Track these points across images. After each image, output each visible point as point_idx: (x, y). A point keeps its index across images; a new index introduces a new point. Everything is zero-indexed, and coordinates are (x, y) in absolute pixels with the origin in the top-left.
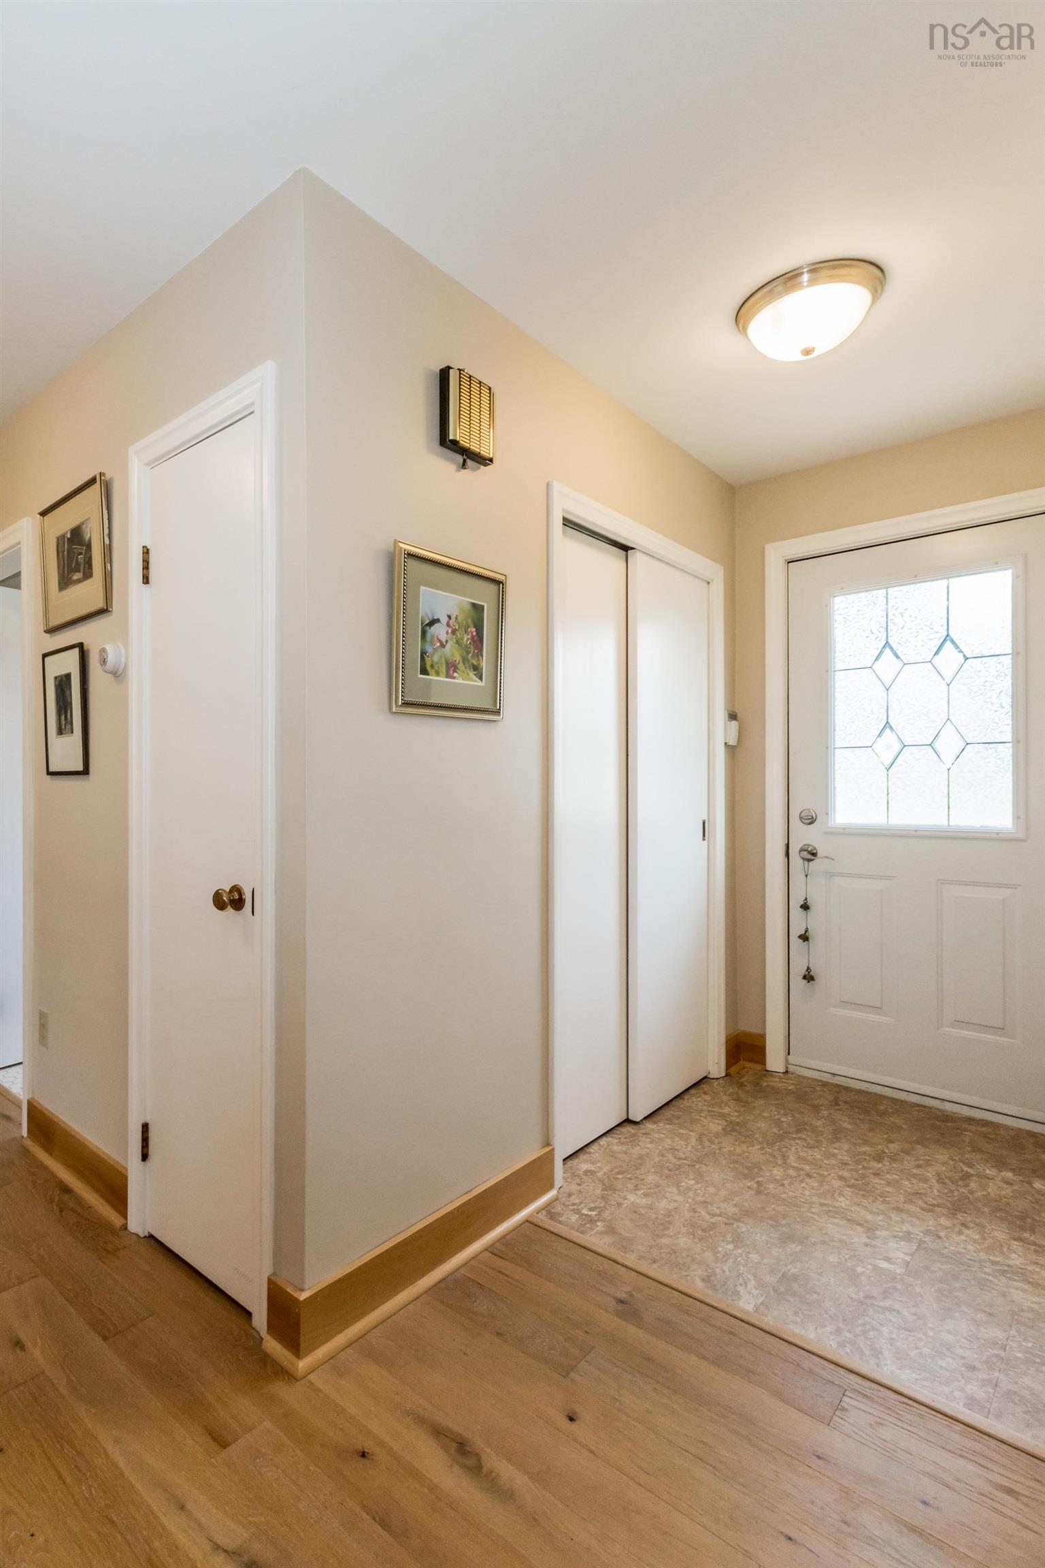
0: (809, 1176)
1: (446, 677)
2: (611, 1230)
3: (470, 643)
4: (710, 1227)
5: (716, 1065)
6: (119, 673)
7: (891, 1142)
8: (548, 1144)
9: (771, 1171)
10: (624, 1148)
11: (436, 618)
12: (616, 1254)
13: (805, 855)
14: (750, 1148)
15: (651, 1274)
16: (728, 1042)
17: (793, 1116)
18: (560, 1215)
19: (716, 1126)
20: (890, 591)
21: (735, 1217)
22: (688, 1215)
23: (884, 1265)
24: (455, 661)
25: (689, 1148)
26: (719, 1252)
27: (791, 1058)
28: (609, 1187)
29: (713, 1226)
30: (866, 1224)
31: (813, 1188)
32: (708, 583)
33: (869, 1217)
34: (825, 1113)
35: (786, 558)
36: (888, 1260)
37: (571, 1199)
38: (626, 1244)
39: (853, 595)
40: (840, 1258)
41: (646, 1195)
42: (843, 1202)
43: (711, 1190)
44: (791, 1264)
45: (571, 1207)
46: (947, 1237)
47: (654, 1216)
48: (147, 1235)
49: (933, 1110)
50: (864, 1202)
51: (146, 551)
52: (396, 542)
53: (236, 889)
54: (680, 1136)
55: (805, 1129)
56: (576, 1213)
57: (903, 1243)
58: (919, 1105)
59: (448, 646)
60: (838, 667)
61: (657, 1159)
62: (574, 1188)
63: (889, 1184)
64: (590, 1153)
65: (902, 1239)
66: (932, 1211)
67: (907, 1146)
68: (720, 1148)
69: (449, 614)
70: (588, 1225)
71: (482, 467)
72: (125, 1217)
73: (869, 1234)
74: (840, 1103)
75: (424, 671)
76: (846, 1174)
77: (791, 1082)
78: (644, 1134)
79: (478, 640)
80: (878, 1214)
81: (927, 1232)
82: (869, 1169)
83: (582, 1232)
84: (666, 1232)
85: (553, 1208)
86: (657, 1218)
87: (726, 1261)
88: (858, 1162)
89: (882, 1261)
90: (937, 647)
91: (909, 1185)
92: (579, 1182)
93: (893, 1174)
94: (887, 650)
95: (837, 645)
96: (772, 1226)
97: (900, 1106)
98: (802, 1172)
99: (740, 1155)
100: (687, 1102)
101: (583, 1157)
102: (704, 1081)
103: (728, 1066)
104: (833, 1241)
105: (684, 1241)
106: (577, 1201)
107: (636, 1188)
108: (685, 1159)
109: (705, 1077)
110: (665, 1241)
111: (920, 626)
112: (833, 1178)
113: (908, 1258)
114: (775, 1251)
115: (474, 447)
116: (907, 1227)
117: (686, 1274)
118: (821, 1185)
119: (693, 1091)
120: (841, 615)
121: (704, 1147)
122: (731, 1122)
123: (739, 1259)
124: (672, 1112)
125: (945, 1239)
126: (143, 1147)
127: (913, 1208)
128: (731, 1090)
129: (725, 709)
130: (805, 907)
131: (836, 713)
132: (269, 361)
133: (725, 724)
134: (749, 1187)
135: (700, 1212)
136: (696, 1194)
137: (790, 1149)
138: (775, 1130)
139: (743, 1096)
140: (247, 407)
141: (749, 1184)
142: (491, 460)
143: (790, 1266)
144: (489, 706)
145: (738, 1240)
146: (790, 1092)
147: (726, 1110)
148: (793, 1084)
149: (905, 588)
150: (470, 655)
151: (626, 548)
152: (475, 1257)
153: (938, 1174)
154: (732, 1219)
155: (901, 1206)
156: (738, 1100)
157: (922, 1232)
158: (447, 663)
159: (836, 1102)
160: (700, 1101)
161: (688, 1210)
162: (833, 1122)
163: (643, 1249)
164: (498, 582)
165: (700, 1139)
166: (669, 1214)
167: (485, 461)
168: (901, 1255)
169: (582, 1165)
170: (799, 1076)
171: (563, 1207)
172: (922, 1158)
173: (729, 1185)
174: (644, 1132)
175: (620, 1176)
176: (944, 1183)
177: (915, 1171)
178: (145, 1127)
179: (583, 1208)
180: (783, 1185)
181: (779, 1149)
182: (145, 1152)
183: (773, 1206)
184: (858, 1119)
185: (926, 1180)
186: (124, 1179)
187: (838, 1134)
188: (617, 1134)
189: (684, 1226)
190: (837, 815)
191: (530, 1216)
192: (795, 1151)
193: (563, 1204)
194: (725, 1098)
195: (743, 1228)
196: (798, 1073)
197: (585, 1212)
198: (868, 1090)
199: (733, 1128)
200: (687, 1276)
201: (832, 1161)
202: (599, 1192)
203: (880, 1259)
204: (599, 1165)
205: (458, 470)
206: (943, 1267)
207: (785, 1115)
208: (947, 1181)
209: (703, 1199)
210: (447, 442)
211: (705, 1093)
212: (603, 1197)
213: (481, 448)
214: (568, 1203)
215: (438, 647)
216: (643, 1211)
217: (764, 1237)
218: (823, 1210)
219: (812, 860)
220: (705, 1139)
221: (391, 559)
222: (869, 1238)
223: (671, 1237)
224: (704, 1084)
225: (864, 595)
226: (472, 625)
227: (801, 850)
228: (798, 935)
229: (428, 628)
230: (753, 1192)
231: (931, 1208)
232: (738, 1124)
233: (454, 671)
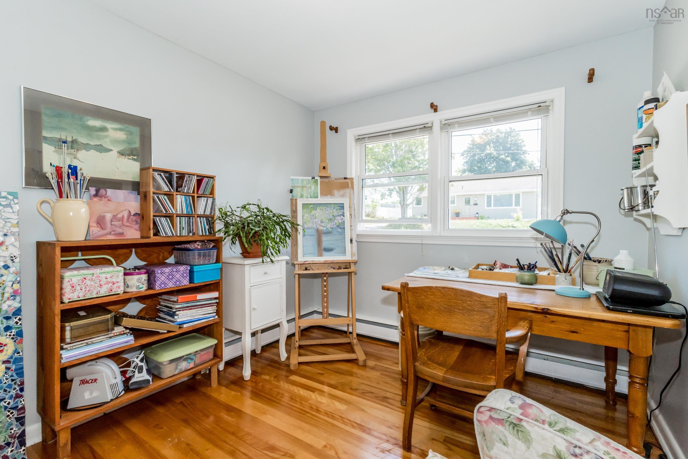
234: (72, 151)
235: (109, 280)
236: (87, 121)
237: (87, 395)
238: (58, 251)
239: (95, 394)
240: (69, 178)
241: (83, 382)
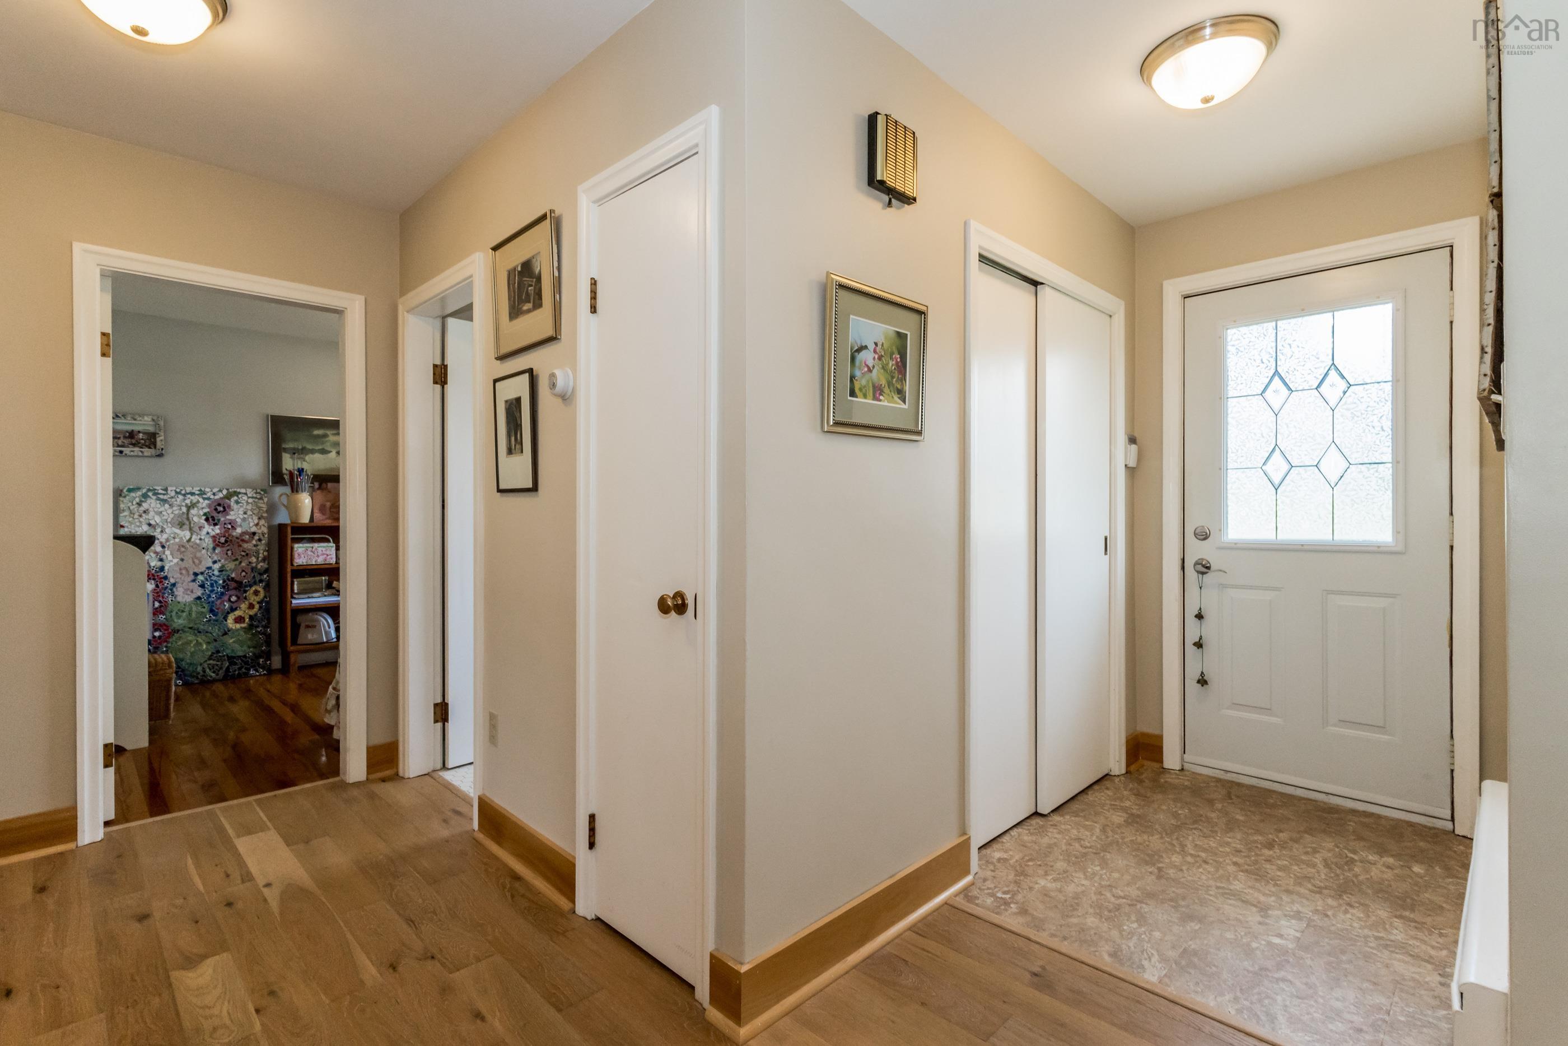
0: (1206, 862)
1: (873, 400)
2: (1023, 911)
3: (895, 369)
4: (1115, 908)
5: (1118, 763)
6: (569, 394)
7: (1281, 831)
8: (964, 833)
9: (1170, 858)
10: (1034, 838)
11: (864, 345)
12: (1032, 934)
13: (1200, 568)
14: (1150, 838)
15: (1064, 950)
16: (1128, 742)
17: (1189, 809)
18: (977, 898)
19: (1118, 818)
20: (1279, 323)
21: (1138, 898)
22: (1094, 898)
23: (1277, 940)
24: (881, 385)
25: (1094, 838)
26: (1124, 930)
27: (1185, 756)
28: (1021, 873)
29: (1118, 908)
30: (1259, 905)
31: (1209, 872)
32: (1111, 316)
33: (1262, 898)
34: (1219, 806)
35: (1183, 294)
36: (1280, 936)
37: (986, 884)
38: (1038, 925)
39: (1245, 328)
40: (1236, 935)
41: (1055, 880)
42: (1237, 886)
43: (1116, 875)
44: (1191, 940)
45: (986, 891)
46: (1334, 916)
47: (1063, 898)
48: (594, 917)
49: (1319, 803)
50: (1258, 885)
51: (594, 283)
52: (828, 274)
53: (679, 595)
54: (1085, 827)
55: (1201, 820)
56: (991, 896)
57: (1293, 921)
58: (1304, 799)
59: (875, 371)
60: (1231, 394)
61: (1064, 847)
62: (989, 874)
63: (1280, 869)
64: (1003, 842)
65: (1293, 917)
66: (1320, 893)
67: (1295, 835)
68: (1123, 838)
69: (876, 341)
70: (1003, 907)
71: (906, 205)
72: (573, 901)
73: (1262, 913)
74: (1233, 797)
75: (853, 394)
76: (1240, 861)
77: (1186, 778)
78: (1052, 825)
79: (902, 366)
80: (1271, 896)
81: (1316, 911)
82: (1261, 855)
83: (997, 913)
84: (1075, 913)
85: (970, 892)
86: (1066, 901)
87: (1131, 938)
88: (1250, 850)
89: (1275, 937)
90: (1323, 375)
91: (1299, 870)
92: (993, 869)
93: (1283, 860)
94: (1276, 378)
95: (1229, 373)
96: (1173, 907)
97: (1288, 800)
98: (1198, 859)
99: (1140, 844)
100: (1091, 797)
101: (996, 846)
102: (1106, 778)
103: (1128, 764)
104: (1229, 919)
105: (1091, 921)
106: (992, 886)
107: (1046, 874)
108: (1090, 847)
109: (1107, 775)
110: (1074, 920)
111: (1307, 356)
112: (1228, 864)
113: (1298, 935)
114: (1176, 929)
115: (900, 187)
116: (1296, 907)
117: (1095, 949)
118: (1217, 870)
119: (1096, 787)
120: (1233, 346)
121: (1107, 837)
122: (1132, 814)
123: (1143, 936)
124: (1077, 806)
125: (1332, 918)
126: (590, 837)
127: (1302, 890)
128: (1131, 786)
129: (1126, 433)
130: (1199, 616)
131: (1229, 437)
132: (713, 105)
133: (1126, 448)
134: (1151, 873)
135: (1105, 895)
136: (1101, 878)
137: (1188, 838)
138: (1173, 822)
139: (1142, 791)
140: (690, 149)
141: (1150, 870)
142: (915, 199)
143: (1190, 943)
144: (911, 427)
145: (1141, 919)
146: (1186, 788)
147: (1127, 804)
148: (1188, 780)
149: (1293, 321)
150: (894, 380)
151: (1035, 283)
152: (899, 936)
153: (1325, 860)
154: (1137, 901)
155: (1291, 888)
156: (1138, 795)
157: (1311, 911)
158: (874, 386)
159: (1229, 796)
160: (1102, 796)
161: (1095, 893)
162: (1227, 814)
163: (1055, 928)
164: (920, 313)
165: (1104, 830)
166: (1077, 896)
167: (907, 199)
168: (1292, 932)
169: (996, 853)
170: (1194, 773)
171: (978, 891)
172: (1310, 845)
173: (1132, 871)
174: (1051, 823)
175: (1030, 863)
176: (1331, 869)
177: (1303, 857)
178: (592, 818)
179: (997, 892)
180: (1181, 870)
181: (1177, 839)
182: (592, 841)
183: (1174, 889)
184: (1250, 811)
185: (1314, 866)
186: (572, 866)
187: (1231, 826)
188: (1027, 826)
189: (1091, 906)
190: (1229, 531)
191: (948, 899)
192: (1192, 839)
193: (979, 889)
194: (1125, 793)
195: (1146, 909)
196: (1193, 770)
197: (999, 895)
198: (1258, 785)
199: (1134, 820)
200: (1096, 951)
201: (1227, 849)
202: (1011, 877)
203: (1272, 936)
204: (1011, 853)
205: (884, 208)
206: (1331, 942)
207: (1182, 808)
208: (1333, 866)
209: (1108, 883)
210: (875, 183)
211: (1107, 789)
212: (1016, 882)
213: (906, 188)
214: (984, 887)
215: (865, 372)
216: (1053, 894)
217: (1165, 917)
218: (1219, 893)
219: (1207, 573)
220: (1108, 830)
221: (824, 289)
222: (1262, 917)
223: (1079, 916)
224: (1106, 780)
225: (1255, 327)
226: (896, 352)
227: (1196, 564)
228: (1193, 642)
229: (856, 354)
230: (1153, 877)
231: (1319, 890)
232: (1139, 816)
233: (881, 394)
234: (302, 456)
235: (324, 552)
236: (313, 432)
237: (310, 636)
238: (289, 530)
239: (315, 636)
240: (297, 478)
241: (308, 627)
